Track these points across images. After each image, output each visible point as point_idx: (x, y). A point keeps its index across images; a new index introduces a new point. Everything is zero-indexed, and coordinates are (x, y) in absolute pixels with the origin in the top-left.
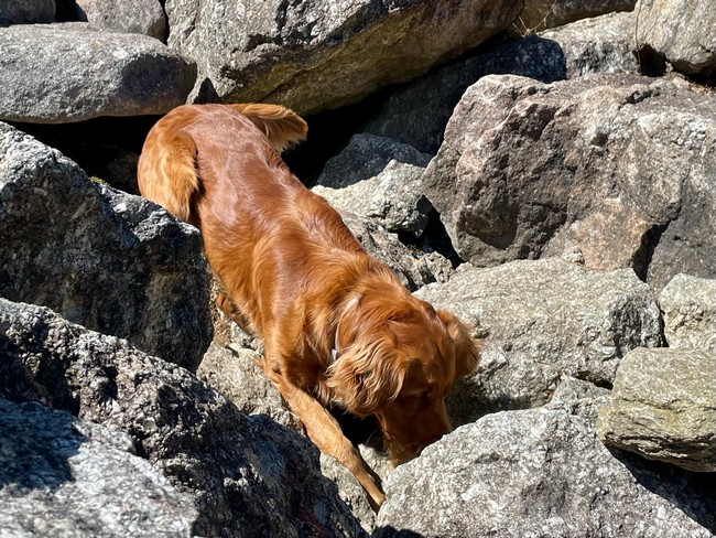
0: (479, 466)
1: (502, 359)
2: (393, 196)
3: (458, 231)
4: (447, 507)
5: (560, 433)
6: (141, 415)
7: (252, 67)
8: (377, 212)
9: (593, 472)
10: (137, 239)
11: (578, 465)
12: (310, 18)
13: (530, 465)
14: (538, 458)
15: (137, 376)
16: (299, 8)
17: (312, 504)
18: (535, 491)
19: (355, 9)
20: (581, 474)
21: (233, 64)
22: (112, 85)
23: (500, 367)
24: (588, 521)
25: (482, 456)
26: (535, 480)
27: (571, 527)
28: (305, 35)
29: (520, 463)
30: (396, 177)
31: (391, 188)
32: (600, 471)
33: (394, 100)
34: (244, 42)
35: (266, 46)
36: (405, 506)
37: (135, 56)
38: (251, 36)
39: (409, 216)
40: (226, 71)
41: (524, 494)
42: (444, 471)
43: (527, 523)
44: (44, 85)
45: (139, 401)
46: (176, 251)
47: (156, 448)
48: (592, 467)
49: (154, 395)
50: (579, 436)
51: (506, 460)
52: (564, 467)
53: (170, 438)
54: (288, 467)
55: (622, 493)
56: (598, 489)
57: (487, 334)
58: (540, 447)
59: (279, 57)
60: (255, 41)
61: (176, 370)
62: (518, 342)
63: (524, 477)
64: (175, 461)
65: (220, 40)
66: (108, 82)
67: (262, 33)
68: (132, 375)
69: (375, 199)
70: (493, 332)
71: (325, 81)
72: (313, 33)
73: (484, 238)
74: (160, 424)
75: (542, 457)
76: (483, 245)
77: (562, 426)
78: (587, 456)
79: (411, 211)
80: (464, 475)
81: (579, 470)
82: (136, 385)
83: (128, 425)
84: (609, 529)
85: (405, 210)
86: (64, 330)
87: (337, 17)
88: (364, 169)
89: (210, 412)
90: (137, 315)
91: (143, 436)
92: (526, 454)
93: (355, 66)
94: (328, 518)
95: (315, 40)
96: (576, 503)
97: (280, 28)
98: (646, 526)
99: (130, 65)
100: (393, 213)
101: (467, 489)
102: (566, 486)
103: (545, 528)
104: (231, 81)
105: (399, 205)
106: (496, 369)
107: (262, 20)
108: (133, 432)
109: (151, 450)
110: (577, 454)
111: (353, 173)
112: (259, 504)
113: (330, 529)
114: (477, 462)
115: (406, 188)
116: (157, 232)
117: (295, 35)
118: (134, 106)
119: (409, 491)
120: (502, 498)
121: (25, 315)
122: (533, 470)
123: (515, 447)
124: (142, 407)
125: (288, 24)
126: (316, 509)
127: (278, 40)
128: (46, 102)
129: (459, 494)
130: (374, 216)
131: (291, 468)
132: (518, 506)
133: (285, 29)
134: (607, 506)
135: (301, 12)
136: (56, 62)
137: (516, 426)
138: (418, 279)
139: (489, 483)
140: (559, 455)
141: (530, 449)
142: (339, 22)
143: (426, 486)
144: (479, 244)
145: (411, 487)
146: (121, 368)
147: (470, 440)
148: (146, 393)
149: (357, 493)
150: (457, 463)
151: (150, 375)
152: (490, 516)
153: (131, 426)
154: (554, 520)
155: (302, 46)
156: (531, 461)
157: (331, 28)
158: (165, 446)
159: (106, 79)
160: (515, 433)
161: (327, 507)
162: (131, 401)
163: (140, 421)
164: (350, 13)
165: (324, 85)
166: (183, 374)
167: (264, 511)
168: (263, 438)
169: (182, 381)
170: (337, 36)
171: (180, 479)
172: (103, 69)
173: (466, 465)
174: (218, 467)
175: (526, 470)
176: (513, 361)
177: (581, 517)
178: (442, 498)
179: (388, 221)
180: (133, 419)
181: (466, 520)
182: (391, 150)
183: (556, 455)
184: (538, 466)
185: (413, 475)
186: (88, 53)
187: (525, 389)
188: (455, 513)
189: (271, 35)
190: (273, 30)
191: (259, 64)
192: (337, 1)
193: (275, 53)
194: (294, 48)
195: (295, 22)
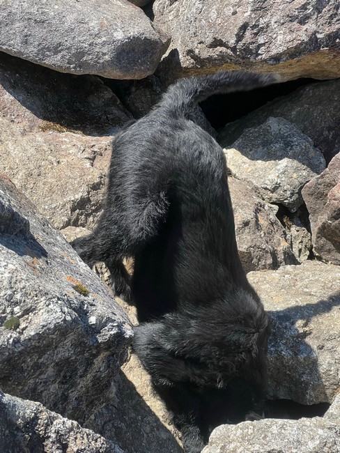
2: (283, 179)
3: (318, 233)
7: (210, 59)
8: (269, 187)
12: (261, 40)
15: (78, 450)
16: (255, 31)
19: (296, 43)
21: (197, 51)
22: (107, 57)
28: (254, 52)
30: (290, 165)
31: (283, 173)
34: (209, 40)
35: (223, 49)
37: (129, 38)
38: (215, 38)
39: (291, 197)
40: (190, 52)
44: (60, 44)
57: (310, 334)
59: (231, 60)
60: (217, 43)
65: (192, 30)
66: (104, 54)
67: (224, 40)
68: (75, 449)
72: (260, 52)
79: (292, 194)
85: (289, 193)
86: (46, 421)
87: (281, 45)
95: (260, 57)
97: (237, 42)
99: (123, 45)
100: (280, 191)
104: (192, 61)
105: (285, 188)
107: (227, 30)
115: (295, 175)
116: (109, 338)
117: (246, 50)
118: (118, 74)
121: (28, 411)
125: (244, 41)
127: (234, 49)
128: (59, 56)
130: (266, 189)
133: (241, 44)
135: (256, 34)
136: (72, 30)
138: (281, 257)
142: (281, 50)
145: (225, 446)
146: (70, 444)
147: (269, 435)
151: (85, 449)
155: (249, 58)
157: (274, 52)
159: (105, 51)
164: (291, 45)
166: (102, 442)
170: (277, 58)
172: (104, 44)
179: (275, 196)
182: (292, 142)
186: (96, 29)
189: (230, 44)
190: (232, 41)
191: (215, 59)
192: (284, 33)
193: (229, 56)
194: (243, 58)
195: (249, 41)
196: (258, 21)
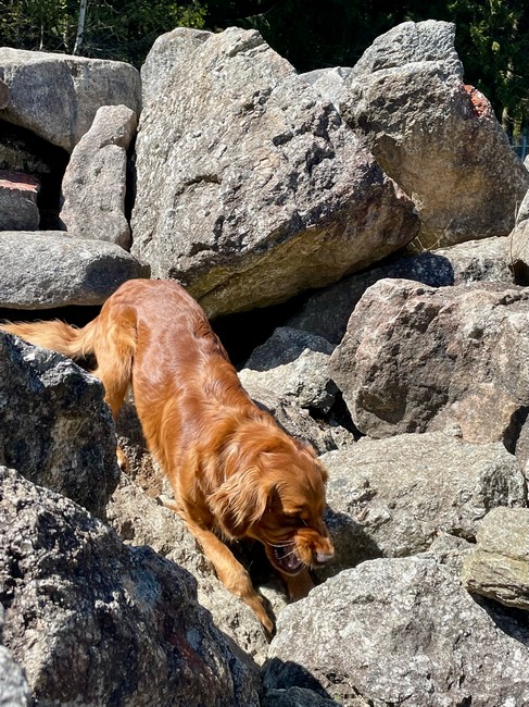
0: (356, 606)
1: (386, 515)
2: (306, 378)
3: (357, 407)
4: (326, 642)
5: (428, 579)
6: (19, 538)
7: (193, 269)
8: (292, 391)
9: (457, 615)
10: (43, 385)
11: (444, 609)
12: (242, 231)
13: (401, 607)
14: (408, 601)
15: (20, 502)
16: (233, 222)
17: (186, 630)
18: (404, 631)
19: (279, 224)
20: (446, 617)
21: (178, 267)
22: (77, 280)
23: (385, 522)
24: (452, 660)
25: (359, 598)
26: (405, 621)
27: (435, 664)
28: (237, 244)
29: (392, 605)
30: (309, 362)
31: (304, 372)
32: (463, 615)
33: (312, 301)
34: (188, 249)
35: (205, 252)
36: (292, 640)
37: (98, 257)
38: (193, 244)
39: (319, 395)
40: (173, 273)
41: (394, 633)
42: (326, 610)
43: (396, 659)
44: (22, 278)
45: (19, 525)
46: (79, 398)
47: (31, 569)
48: (456, 610)
49: (33, 520)
50: (446, 582)
51: (380, 601)
52: (431, 610)
53: (45, 560)
54: (164, 595)
55: (483, 636)
56: (461, 632)
57: (375, 494)
58: (411, 591)
59: (216, 261)
60: (197, 248)
61: (61, 500)
62: (401, 502)
63: (395, 618)
64: (48, 582)
65: (169, 247)
66: (74, 277)
67: (203, 242)
68: (15, 501)
69: (291, 381)
70: (380, 492)
71: (254, 283)
72: (243, 243)
73: (379, 414)
74: (36, 547)
75: (412, 600)
76: (378, 420)
77: (430, 573)
78: (452, 601)
79: (320, 391)
80: (343, 613)
81: (445, 614)
82: (18, 510)
83: (6, 546)
84: (470, 668)
85: (315, 390)
87: (264, 230)
88: (284, 357)
89: (90, 540)
90: (43, 454)
91: (19, 557)
92: (397, 597)
93: (279, 272)
94: (200, 644)
95: (245, 248)
96: (441, 643)
97: (216, 238)
98: (504, 666)
99: (93, 264)
100: (305, 392)
101: (344, 626)
102: (432, 627)
103: (412, 665)
105: (310, 386)
106: (381, 524)
107: (203, 231)
108: (10, 552)
109: (26, 571)
110: (443, 598)
111: (274, 359)
112: (129, 627)
113: (201, 654)
114: (355, 602)
116: (61, 379)
117: (229, 244)
118: (95, 297)
119: (296, 627)
120: (374, 636)
122: (404, 611)
123: (388, 591)
124: (21, 530)
125: (223, 235)
126: (189, 635)
127: (215, 248)
128: (24, 291)
129: (337, 630)
130: (289, 394)
131: (167, 595)
132: (388, 643)
133: (221, 239)
134: (469, 647)
136: (33, 259)
137: (389, 571)
138: (323, 446)
139: (364, 622)
140: (427, 600)
141: (401, 593)
142: (265, 234)
143: (310, 623)
144: (374, 419)
145: (298, 623)
146: (5, 494)
147: (350, 583)
148: (26, 518)
149: (255, 628)
150: (337, 603)
151: (33, 502)
152: (364, 652)
153: (9, 548)
154: (420, 658)
155: (234, 252)
156: (402, 603)
157: (258, 239)
158: (39, 567)
159: (73, 274)
160: (389, 578)
161: (200, 634)
162: (11, 525)
163: (18, 543)
164: (273, 227)
165: (254, 286)
166: (67, 503)
167: (133, 633)
168: (143, 567)
169: (65, 510)
170: (263, 246)
171: (52, 599)
172: (71, 266)
173: (345, 605)
174: (91, 590)
175: (397, 611)
176: (396, 517)
177: (445, 656)
178: (323, 634)
179: (301, 399)
180: (11, 541)
181: (342, 655)
182: (306, 341)
183: (424, 599)
184: (408, 608)
185: (300, 613)
186: (59, 253)
187: (406, 542)
188: (333, 648)
189: (209, 243)
190: (211, 240)
191: (199, 267)
192: (264, 217)
193: (212, 258)
194: (228, 254)
195: (229, 233)
196: (233, 211)
